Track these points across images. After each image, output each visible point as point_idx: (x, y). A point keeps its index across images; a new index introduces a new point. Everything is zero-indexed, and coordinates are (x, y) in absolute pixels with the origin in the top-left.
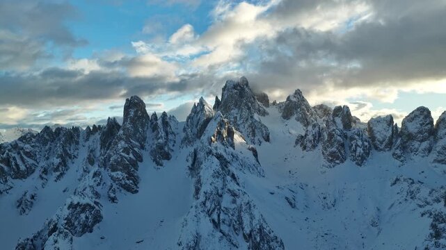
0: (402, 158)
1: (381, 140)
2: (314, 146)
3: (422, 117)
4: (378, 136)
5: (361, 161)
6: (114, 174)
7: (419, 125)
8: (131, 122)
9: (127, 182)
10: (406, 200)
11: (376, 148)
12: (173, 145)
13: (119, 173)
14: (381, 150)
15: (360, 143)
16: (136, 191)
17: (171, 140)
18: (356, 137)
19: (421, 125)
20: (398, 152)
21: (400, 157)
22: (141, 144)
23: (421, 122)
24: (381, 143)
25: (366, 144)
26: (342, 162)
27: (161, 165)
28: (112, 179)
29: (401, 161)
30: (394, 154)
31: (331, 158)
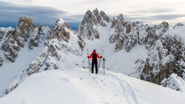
0: (149, 49)
1: (142, 39)
2: (114, 41)
3: (163, 27)
4: (141, 37)
5: (128, 49)
6: (6, 53)
7: (161, 32)
8: (20, 28)
9: (10, 57)
10: (136, 72)
11: (139, 43)
12: (42, 40)
13: (8, 52)
14: (141, 44)
15: (130, 40)
16: (14, 61)
17: (41, 37)
18: (129, 37)
19: (162, 31)
20: (148, 45)
21: (148, 48)
22: (25, 39)
23: (163, 30)
24: (142, 40)
25: (133, 41)
26: (120, 50)
27: (32, 49)
28: (4, 55)
29: (149, 50)
30: (146, 47)
31: (116, 48)
